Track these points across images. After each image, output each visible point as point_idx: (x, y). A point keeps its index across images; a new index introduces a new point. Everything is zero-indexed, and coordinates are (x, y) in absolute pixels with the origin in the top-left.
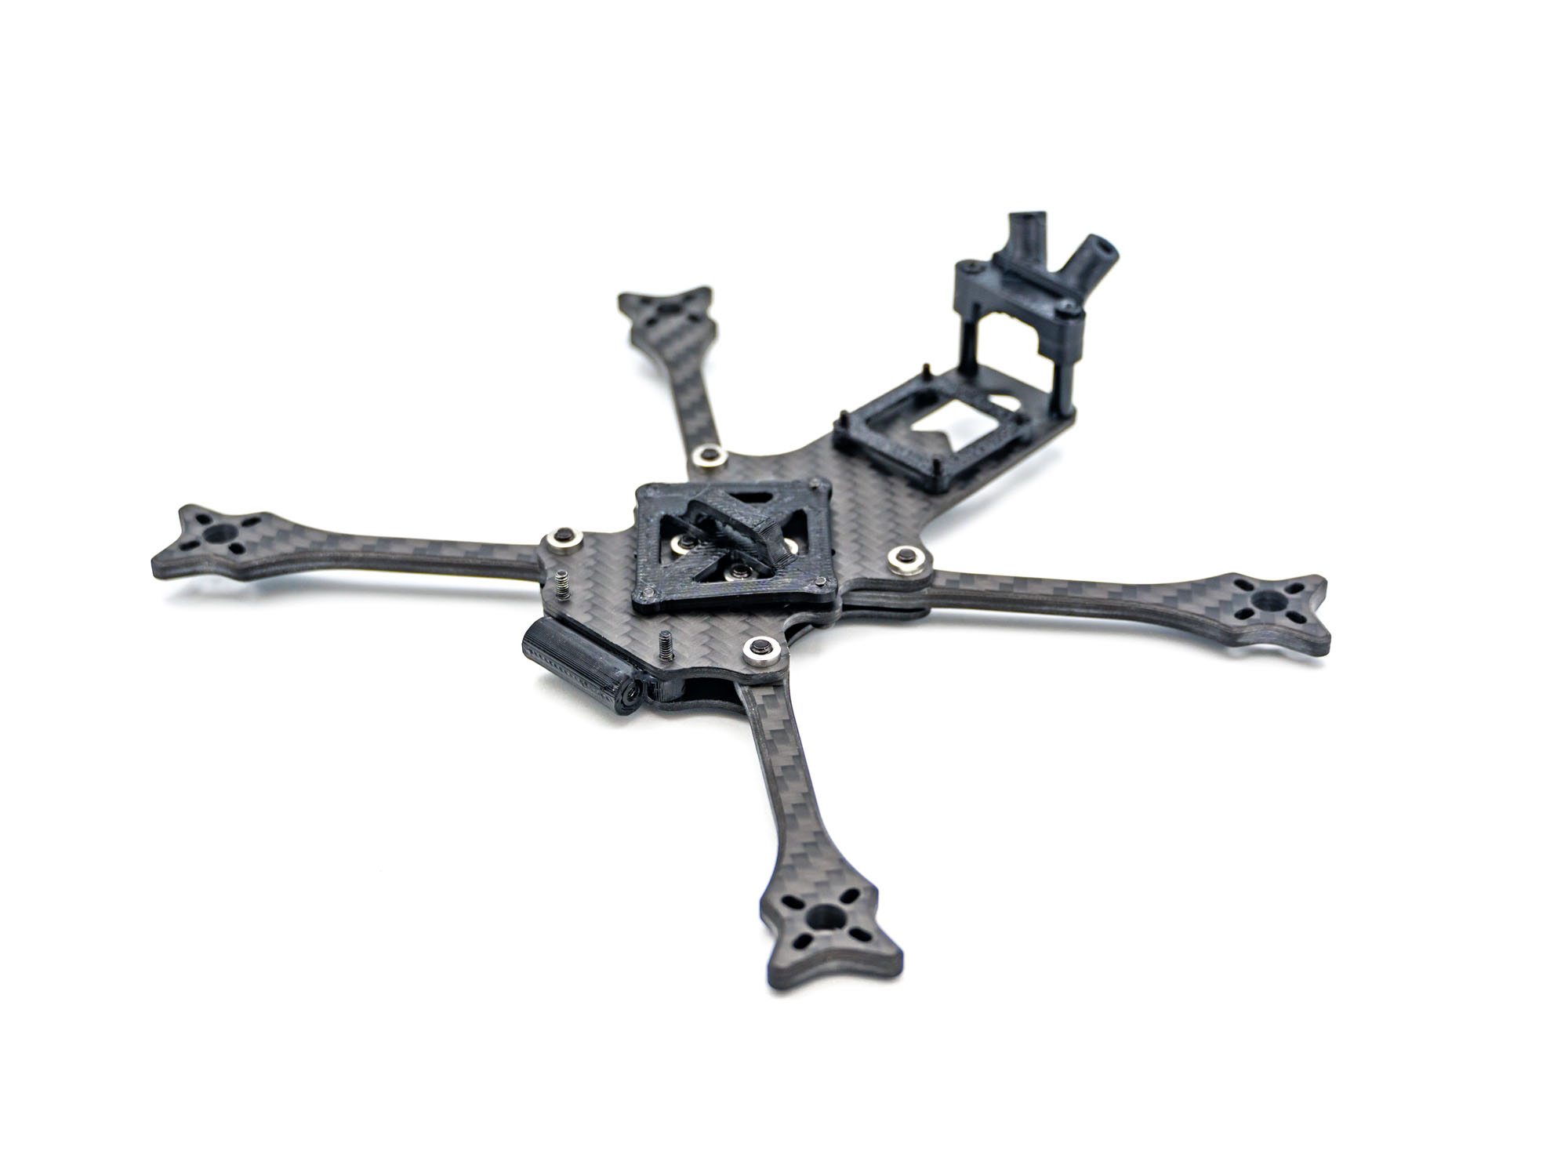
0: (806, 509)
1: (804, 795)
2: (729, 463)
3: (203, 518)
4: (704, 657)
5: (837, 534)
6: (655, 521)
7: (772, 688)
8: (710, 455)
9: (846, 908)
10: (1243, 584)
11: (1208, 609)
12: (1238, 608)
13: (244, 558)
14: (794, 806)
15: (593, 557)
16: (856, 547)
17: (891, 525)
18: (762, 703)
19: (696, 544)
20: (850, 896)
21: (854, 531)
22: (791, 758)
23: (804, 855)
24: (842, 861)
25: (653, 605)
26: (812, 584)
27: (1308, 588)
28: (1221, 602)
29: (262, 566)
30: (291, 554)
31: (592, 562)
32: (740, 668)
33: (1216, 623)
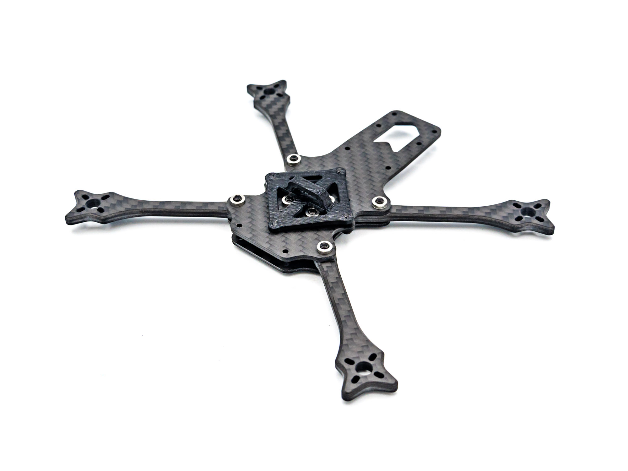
0: (336, 182)
1: (349, 311)
2: (302, 162)
3: (85, 197)
4: (301, 251)
5: (350, 191)
6: (275, 191)
7: (330, 263)
8: (294, 158)
9: (371, 363)
10: (517, 205)
11: (504, 217)
12: (516, 216)
13: (104, 214)
14: (345, 316)
15: (249, 207)
16: (358, 197)
17: (372, 186)
18: (327, 270)
19: (293, 200)
20: (373, 357)
21: (356, 190)
22: (342, 295)
23: (352, 339)
24: (368, 341)
25: (278, 229)
26: (343, 217)
27: (543, 206)
28: (509, 214)
29: (112, 217)
30: (123, 211)
31: (250, 210)
32: (316, 255)
33: (508, 224)
